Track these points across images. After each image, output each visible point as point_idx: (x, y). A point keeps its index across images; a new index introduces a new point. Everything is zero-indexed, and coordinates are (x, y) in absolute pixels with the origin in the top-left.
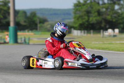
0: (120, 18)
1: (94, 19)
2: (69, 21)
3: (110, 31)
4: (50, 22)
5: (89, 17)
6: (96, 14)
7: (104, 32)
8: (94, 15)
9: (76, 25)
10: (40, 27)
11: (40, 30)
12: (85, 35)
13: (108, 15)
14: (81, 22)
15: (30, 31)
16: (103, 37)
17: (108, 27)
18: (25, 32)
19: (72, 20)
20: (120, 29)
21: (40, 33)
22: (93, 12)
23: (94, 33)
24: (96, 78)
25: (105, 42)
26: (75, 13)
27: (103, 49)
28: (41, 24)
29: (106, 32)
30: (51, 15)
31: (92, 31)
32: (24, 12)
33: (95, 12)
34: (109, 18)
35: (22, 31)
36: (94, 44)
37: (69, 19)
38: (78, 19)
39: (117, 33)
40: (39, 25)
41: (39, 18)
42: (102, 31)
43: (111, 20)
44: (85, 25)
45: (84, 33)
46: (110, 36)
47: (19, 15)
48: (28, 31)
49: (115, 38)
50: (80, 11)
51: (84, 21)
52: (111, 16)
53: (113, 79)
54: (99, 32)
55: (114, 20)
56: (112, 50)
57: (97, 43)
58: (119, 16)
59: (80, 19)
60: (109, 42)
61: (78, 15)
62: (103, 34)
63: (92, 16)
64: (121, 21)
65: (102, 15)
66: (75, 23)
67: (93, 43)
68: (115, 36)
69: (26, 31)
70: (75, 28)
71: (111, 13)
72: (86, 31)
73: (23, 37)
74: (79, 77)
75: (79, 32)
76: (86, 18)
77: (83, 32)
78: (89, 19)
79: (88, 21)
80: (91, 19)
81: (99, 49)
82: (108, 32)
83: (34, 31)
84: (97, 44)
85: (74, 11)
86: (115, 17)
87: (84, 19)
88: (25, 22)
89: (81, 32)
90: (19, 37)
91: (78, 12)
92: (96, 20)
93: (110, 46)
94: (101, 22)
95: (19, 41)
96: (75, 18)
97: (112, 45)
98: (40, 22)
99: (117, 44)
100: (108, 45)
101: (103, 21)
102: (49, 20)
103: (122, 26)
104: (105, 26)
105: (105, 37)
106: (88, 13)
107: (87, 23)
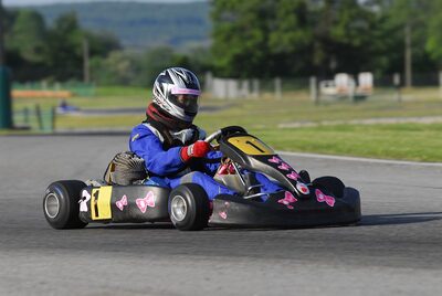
0: (377, 33)
1: (286, 38)
2: (194, 45)
3: (342, 80)
4: (129, 52)
5: (266, 30)
6: (293, 19)
7: (323, 84)
8: (284, 25)
9: (223, 62)
10: (91, 69)
11: (92, 79)
12: (255, 95)
13: (336, 23)
14: (237, 50)
15: (58, 85)
16: (317, 103)
17: (333, 65)
18: (40, 88)
19: (208, 43)
20: (379, 72)
21: (93, 90)
22: (281, 13)
23: (284, 89)
24: (288, 261)
25: (325, 123)
26: (217, 18)
27: (316, 148)
28: (96, 60)
29: (327, 86)
30: (132, 23)
31: (278, 82)
32: (36, 16)
33: (287, 13)
34: (338, 32)
35: (28, 85)
36: (284, 129)
37: (198, 38)
38: (228, 39)
39: (366, 89)
40: (88, 63)
41: (89, 37)
42: (313, 80)
43: (345, 41)
44: (254, 60)
45: (251, 89)
46: (342, 98)
47: (17, 27)
48: (51, 85)
49: (361, 105)
50: (233, 9)
51: (249, 44)
52: (347, 27)
53: (349, 264)
54: (305, 86)
55: (357, 42)
56: (349, 152)
57: (296, 125)
58: (373, 26)
59: (235, 40)
60: (340, 122)
61: (227, 26)
62: (318, 93)
63: (277, 28)
64: (380, 45)
65: (314, 24)
66: (216, 51)
67: (281, 126)
68: (359, 98)
69: (44, 83)
70: (218, 73)
71: (345, 17)
72: (256, 83)
73: (31, 106)
74: (227, 258)
75: (232, 84)
76: (258, 34)
77: (246, 84)
78: (266, 39)
79: (263, 46)
80: (274, 37)
81: (303, 148)
82: (334, 86)
83: (71, 82)
84: (294, 129)
85: (212, 9)
86: (361, 31)
87: (251, 37)
88: (38, 50)
89: (240, 87)
90: (17, 106)
91: (227, 14)
92: (292, 41)
93: (340, 136)
94: (309, 50)
95: (18, 120)
96: (216, 34)
97: (349, 134)
98: (93, 53)
99: (366, 128)
100: (333, 134)
101: (317, 45)
102: (124, 42)
103: (384, 61)
104: (326, 62)
105: (327, 104)
106: (264, 16)
107: (259, 53)
